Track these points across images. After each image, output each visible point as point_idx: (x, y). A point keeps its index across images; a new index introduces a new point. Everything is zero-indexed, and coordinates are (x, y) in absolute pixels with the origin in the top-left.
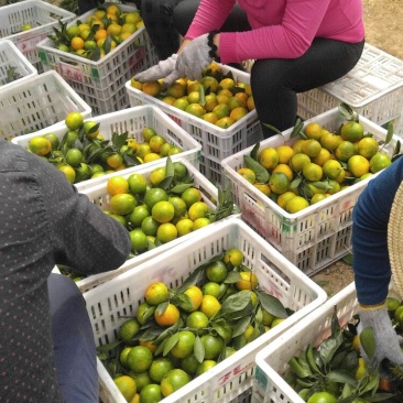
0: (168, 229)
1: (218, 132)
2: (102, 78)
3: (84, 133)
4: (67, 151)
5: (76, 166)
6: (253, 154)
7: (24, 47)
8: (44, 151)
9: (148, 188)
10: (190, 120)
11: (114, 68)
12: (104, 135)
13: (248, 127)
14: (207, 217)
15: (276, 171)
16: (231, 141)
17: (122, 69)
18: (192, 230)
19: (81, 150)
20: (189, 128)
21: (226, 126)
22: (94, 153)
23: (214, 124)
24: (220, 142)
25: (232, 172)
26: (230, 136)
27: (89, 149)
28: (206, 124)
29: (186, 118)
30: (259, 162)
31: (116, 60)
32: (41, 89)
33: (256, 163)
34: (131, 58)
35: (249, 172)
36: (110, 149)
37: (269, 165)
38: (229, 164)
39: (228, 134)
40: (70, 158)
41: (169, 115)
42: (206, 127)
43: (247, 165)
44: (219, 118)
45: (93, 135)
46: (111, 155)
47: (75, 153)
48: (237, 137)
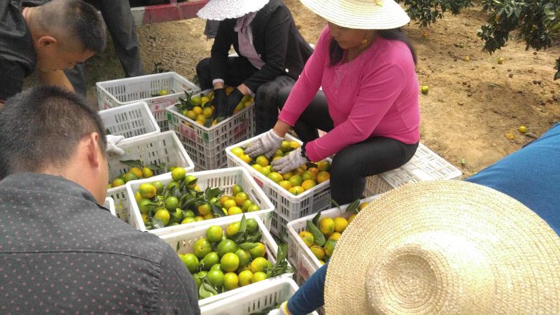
0: (231, 278)
1: (289, 197)
2: (210, 140)
3: (184, 185)
4: (168, 197)
5: (171, 210)
6: (315, 221)
7: (157, 108)
8: (149, 195)
9: (224, 238)
10: (269, 184)
11: (221, 134)
12: (200, 187)
13: (315, 196)
14: (265, 272)
15: (332, 237)
16: (299, 205)
17: (228, 135)
18: (251, 282)
19: (179, 198)
20: (268, 191)
21: (297, 194)
22: (189, 201)
23: (288, 190)
24: (291, 205)
25: (295, 234)
26: (299, 202)
27: (186, 197)
28: (281, 189)
29: (266, 182)
30: (319, 228)
31: (224, 128)
32: (161, 144)
33: (316, 229)
34: (237, 128)
35: (309, 235)
36: (202, 200)
37: (326, 232)
38: (293, 226)
39: (297, 200)
40: (168, 204)
41: (254, 178)
42: (281, 192)
43: (308, 229)
44: (293, 186)
45: (191, 186)
46: (202, 204)
47: (173, 200)
48: (305, 202)
